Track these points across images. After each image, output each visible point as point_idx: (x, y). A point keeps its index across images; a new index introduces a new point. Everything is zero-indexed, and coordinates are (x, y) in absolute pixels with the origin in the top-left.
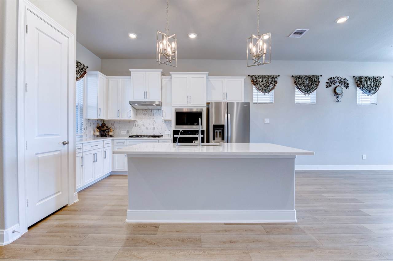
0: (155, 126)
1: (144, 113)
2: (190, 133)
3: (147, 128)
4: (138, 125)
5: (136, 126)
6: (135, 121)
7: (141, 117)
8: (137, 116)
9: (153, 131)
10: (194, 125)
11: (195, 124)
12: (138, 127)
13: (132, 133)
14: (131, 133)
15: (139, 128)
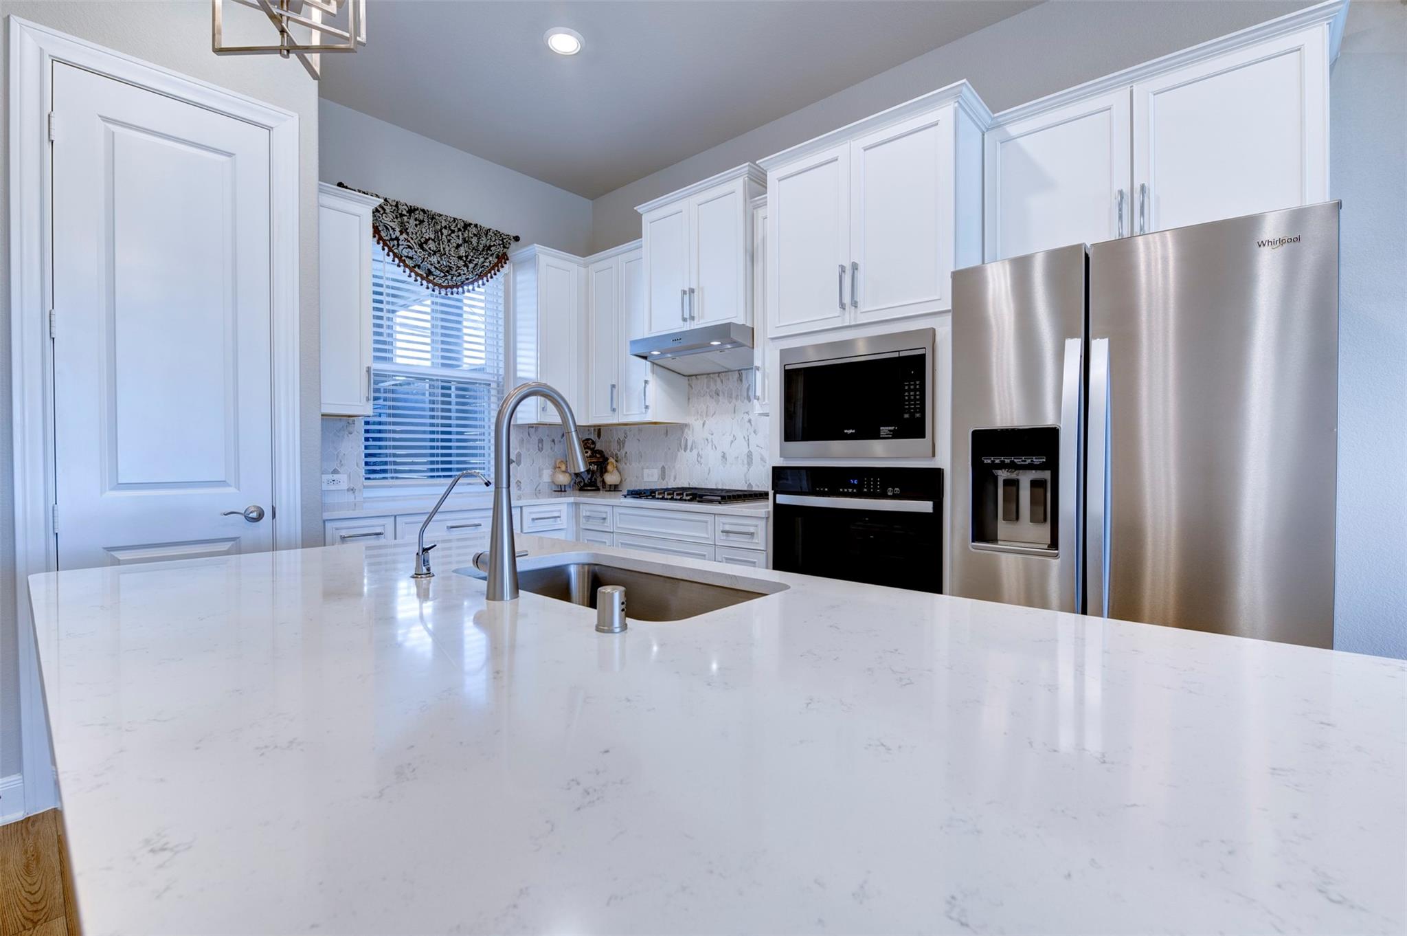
0: (753, 448)
1: (713, 387)
2: (853, 486)
3: (724, 456)
4: (694, 442)
5: (689, 447)
6: (686, 425)
7: (705, 407)
8: (690, 405)
9: (745, 468)
10: (876, 436)
11: (884, 430)
12: (695, 452)
13: (675, 478)
14: (672, 478)
15: (698, 455)
